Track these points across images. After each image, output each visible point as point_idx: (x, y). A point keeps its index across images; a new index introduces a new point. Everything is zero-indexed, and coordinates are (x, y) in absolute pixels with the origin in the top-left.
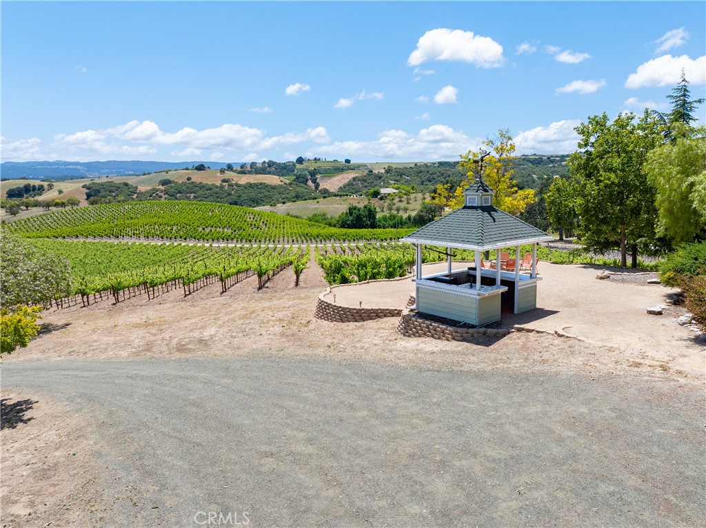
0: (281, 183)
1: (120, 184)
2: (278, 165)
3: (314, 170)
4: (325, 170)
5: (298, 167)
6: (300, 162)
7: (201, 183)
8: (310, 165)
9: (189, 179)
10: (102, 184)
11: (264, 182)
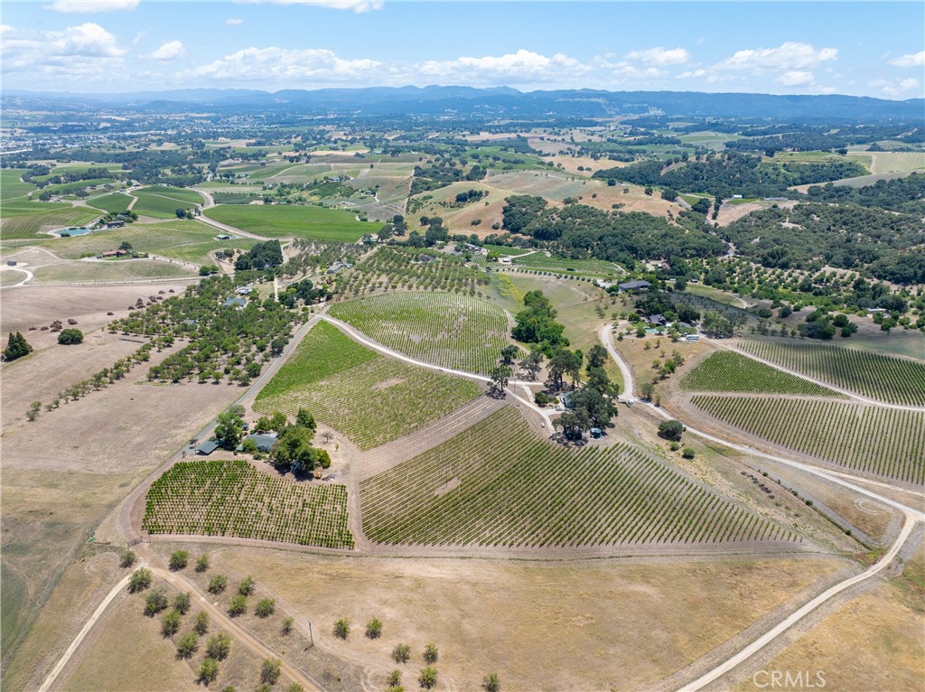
0: (667, 215)
1: (534, 198)
2: (740, 158)
3: (784, 165)
4: (798, 167)
5: (763, 161)
6: (770, 153)
7: (592, 208)
8: (781, 158)
9: (594, 196)
10: (519, 198)
11: (650, 211)
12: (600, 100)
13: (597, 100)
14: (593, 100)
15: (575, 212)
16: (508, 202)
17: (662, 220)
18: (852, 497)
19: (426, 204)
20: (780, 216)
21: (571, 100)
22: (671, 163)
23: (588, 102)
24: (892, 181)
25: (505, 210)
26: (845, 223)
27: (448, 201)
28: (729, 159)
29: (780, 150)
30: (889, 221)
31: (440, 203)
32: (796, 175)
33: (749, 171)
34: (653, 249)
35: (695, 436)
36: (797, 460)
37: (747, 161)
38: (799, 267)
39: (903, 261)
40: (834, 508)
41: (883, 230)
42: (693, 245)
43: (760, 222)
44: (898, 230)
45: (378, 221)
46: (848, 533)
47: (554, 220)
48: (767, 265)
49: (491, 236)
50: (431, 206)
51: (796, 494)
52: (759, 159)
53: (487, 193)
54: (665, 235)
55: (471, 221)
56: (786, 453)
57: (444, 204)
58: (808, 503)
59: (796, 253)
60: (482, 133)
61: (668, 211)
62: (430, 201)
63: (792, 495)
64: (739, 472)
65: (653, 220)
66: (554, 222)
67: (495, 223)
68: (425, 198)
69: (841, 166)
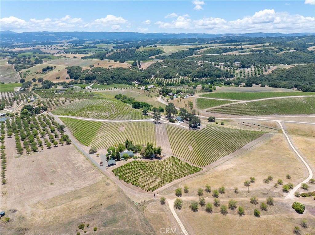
0: (128, 67)
1: (77, 67)
2: (130, 50)
3: (143, 51)
4: (147, 51)
5: (137, 50)
6: (138, 48)
7: (102, 68)
8: (141, 49)
9: (98, 64)
10: (71, 67)
11: (122, 67)
12: (53, 35)
13: (52, 35)
14: (50, 35)
15: (97, 70)
16: (67, 69)
17: (127, 69)
18: (265, 121)
19: (28, 74)
20: (160, 64)
21: (41, 35)
22: (108, 53)
23: (48, 36)
24: (175, 53)
25: (68, 72)
26: (177, 65)
27: (38, 71)
28: (126, 50)
29: (140, 47)
30: (188, 63)
31: (35, 73)
32: (147, 54)
33: (134, 54)
34: (131, 78)
35: (218, 119)
36: (245, 118)
37: (132, 51)
38: (175, 77)
39: (198, 72)
40: (264, 125)
41: (187, 65)
42: (142, 75)
43: (156, 67)
44: (191, 65)
45: (10, 83)
46: (272, 129)
47: (90, 73)
48: (166, 78)
49: (71, 81)
50: (32, 75)
51: (254, 124)
52: (135, 50)
53: (55, 67)
54: (132, 73)
55: (55, 78)
56: (241, 117)
57: (38, 73)
58: (259, 125)
59: (171, 74)
60: (16, 48)
61: (128, 66)
62: (30, 73)
63: (254, 125)
64: (237, 124)
65: (125, 69)
66: (91, 74)
67: (66, 77)
68: (27, 72)
69: (158, 50)
